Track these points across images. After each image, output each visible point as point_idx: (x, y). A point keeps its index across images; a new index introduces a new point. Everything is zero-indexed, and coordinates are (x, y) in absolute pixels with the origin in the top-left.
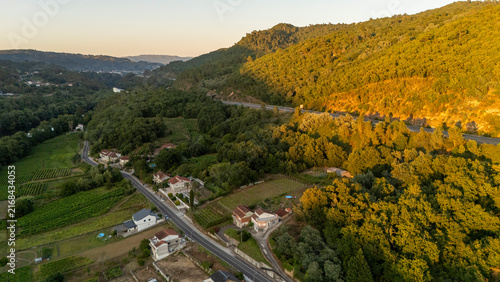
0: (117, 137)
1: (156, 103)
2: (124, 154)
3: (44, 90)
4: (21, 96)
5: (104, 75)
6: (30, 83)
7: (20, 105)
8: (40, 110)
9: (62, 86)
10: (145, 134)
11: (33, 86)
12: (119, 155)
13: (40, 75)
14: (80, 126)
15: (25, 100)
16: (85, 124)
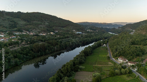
0: (124, 52)
1: (136, 40)
2: (129, 60)
3: (91, 32)
4: (86, 34)
5: (105, 28)
6: (88, 30)
7: (86, 37)
8: (91, 38)
9: (95, 31)
10: (137, 53)
11: (89, 31)
12: (127, 60)
13: (90, 28)
14: (105, 45)
15: (88, 35)
16: (106, 44)
